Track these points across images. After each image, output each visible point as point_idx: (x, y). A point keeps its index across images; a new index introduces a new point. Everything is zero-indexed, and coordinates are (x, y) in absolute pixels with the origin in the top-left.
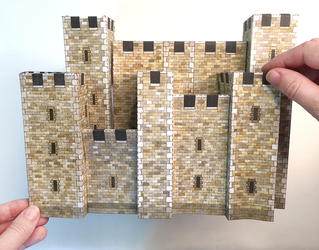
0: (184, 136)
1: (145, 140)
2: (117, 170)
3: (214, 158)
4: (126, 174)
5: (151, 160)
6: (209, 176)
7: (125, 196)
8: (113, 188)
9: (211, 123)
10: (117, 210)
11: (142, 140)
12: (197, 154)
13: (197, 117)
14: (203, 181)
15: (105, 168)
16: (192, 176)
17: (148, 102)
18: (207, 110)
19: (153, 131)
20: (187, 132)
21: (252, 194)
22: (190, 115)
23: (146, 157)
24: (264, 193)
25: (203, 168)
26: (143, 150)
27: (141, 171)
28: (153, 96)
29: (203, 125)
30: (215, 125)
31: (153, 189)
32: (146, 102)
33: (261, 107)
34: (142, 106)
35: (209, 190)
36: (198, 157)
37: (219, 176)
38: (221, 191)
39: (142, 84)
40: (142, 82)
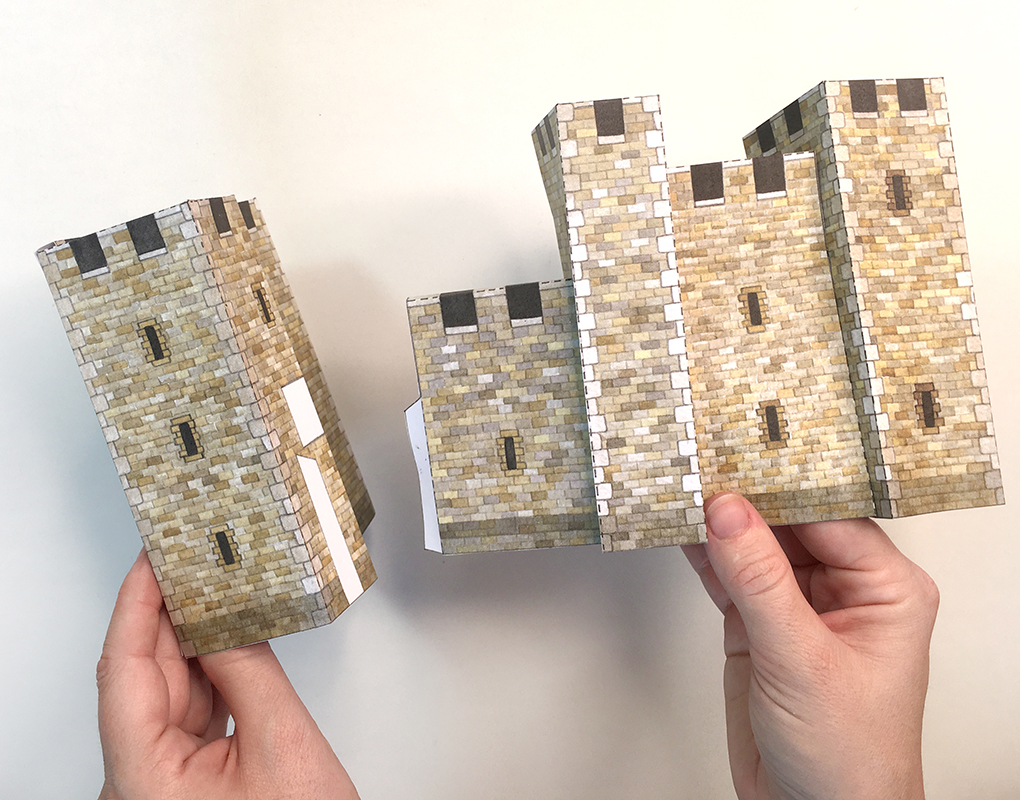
0: (705, 289)
1: (600, 308)
2: (518, 416)
3: (804, 342)
4: (546, 423)
5: (622, 365)
6: (800, 400)
7: (550, 494)
8: (512, 472)
9: (776, 239)
10: (531, 538)
11: (591, 308)
12: (752, 336)
13: (735, 225)
14: (785, 417)
15: (482, 413)
16: (750, 406)
17: (598, 194)
18: (759, 203)
19: (621, 278)
20: (714, 274)
22: (715, 224)
23: (606, 358)
25: (779, 376)
26: (597, 338)
27: (597, 402)
28: (610, 175)
29: (756, 249)
30: (787, 245)
31: (640, 457)
32: (591, 193)
34: (580, 207)
35: (811, 443)
36: (757, 345)
37: (832, 395)
38: (847, 440)
39: (574, 142)
40: (572, 135)
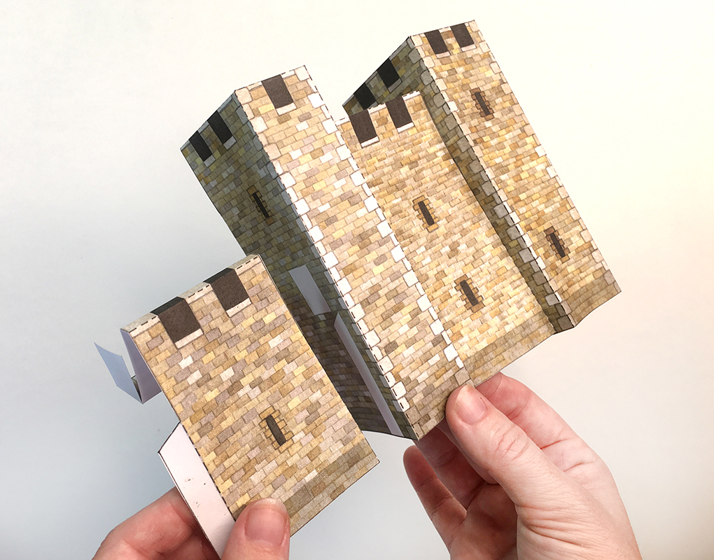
0: (391, 208)
1: (335, 245)
2: (267, 393)
3: (465, 227)
5: (369, 284)
6: (479, 269)
7: (322, 446)
9: (420, 159)
10: (325, 494)
11: (329, 249)
12: (433, 233)
13: (392, 155)
14: (475, 285)
16: (450, 286)
17: (296, 154)
18: (400, 134)
19: (339, 216)
20: (392, 195)
21: (566, 258)
22: (379, 158)
23: (355, 283)
24: (580, 245)
25: (459, 258)
26: (343, 269)
27: (365, 321)
28: (297, 138)
29: (411, 169)
30: (428, 161)
31: (412, 350)
32: (290, 156)
33: (482, 90)
34: (286, 170)
35: (498, 297)
36: (437, 239)
37: (497, 259)
38: (518, 286)
39: (261, 118)
40: (256, 113)
